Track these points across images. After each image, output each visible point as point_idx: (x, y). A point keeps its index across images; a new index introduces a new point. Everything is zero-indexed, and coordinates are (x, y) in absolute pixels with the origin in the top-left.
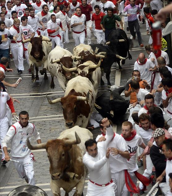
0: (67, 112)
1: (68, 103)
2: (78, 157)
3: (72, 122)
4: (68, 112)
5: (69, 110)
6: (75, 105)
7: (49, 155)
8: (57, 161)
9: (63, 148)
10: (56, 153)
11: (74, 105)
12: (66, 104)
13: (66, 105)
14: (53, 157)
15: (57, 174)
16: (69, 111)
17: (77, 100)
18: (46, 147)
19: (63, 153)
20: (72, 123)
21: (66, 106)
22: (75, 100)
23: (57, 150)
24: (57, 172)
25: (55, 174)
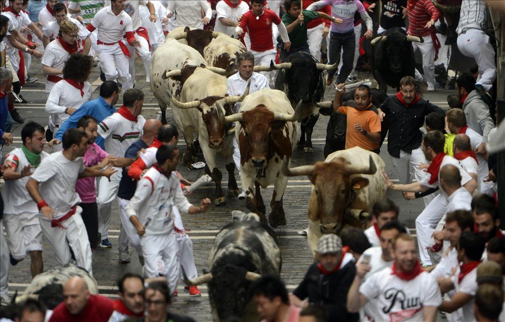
0: (255, 139)
1: (257, 123)
2: (360, 193)
3: (264, 158)
4: (257, 139)
5: (258, 136)
6: (270, 129)
7: (319, 189)
8: (333, 201)
9: (344, 178)
10: (331, 187)
11: (268, 128)
12: (253, 124)
13: (252, 126)
14: (326, 194)
15: (331, 224)
16: (260, 137)
17: (273, 117)
18: (314, 174)
19: (343, 188)
20: (263, 161)
21: (253, 128)
22: (271, 117)
23: (333, 181)
24: (332, 222)
25: (328, 224)
